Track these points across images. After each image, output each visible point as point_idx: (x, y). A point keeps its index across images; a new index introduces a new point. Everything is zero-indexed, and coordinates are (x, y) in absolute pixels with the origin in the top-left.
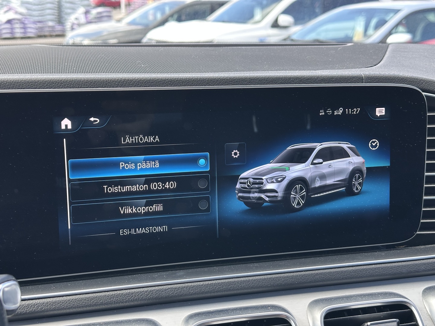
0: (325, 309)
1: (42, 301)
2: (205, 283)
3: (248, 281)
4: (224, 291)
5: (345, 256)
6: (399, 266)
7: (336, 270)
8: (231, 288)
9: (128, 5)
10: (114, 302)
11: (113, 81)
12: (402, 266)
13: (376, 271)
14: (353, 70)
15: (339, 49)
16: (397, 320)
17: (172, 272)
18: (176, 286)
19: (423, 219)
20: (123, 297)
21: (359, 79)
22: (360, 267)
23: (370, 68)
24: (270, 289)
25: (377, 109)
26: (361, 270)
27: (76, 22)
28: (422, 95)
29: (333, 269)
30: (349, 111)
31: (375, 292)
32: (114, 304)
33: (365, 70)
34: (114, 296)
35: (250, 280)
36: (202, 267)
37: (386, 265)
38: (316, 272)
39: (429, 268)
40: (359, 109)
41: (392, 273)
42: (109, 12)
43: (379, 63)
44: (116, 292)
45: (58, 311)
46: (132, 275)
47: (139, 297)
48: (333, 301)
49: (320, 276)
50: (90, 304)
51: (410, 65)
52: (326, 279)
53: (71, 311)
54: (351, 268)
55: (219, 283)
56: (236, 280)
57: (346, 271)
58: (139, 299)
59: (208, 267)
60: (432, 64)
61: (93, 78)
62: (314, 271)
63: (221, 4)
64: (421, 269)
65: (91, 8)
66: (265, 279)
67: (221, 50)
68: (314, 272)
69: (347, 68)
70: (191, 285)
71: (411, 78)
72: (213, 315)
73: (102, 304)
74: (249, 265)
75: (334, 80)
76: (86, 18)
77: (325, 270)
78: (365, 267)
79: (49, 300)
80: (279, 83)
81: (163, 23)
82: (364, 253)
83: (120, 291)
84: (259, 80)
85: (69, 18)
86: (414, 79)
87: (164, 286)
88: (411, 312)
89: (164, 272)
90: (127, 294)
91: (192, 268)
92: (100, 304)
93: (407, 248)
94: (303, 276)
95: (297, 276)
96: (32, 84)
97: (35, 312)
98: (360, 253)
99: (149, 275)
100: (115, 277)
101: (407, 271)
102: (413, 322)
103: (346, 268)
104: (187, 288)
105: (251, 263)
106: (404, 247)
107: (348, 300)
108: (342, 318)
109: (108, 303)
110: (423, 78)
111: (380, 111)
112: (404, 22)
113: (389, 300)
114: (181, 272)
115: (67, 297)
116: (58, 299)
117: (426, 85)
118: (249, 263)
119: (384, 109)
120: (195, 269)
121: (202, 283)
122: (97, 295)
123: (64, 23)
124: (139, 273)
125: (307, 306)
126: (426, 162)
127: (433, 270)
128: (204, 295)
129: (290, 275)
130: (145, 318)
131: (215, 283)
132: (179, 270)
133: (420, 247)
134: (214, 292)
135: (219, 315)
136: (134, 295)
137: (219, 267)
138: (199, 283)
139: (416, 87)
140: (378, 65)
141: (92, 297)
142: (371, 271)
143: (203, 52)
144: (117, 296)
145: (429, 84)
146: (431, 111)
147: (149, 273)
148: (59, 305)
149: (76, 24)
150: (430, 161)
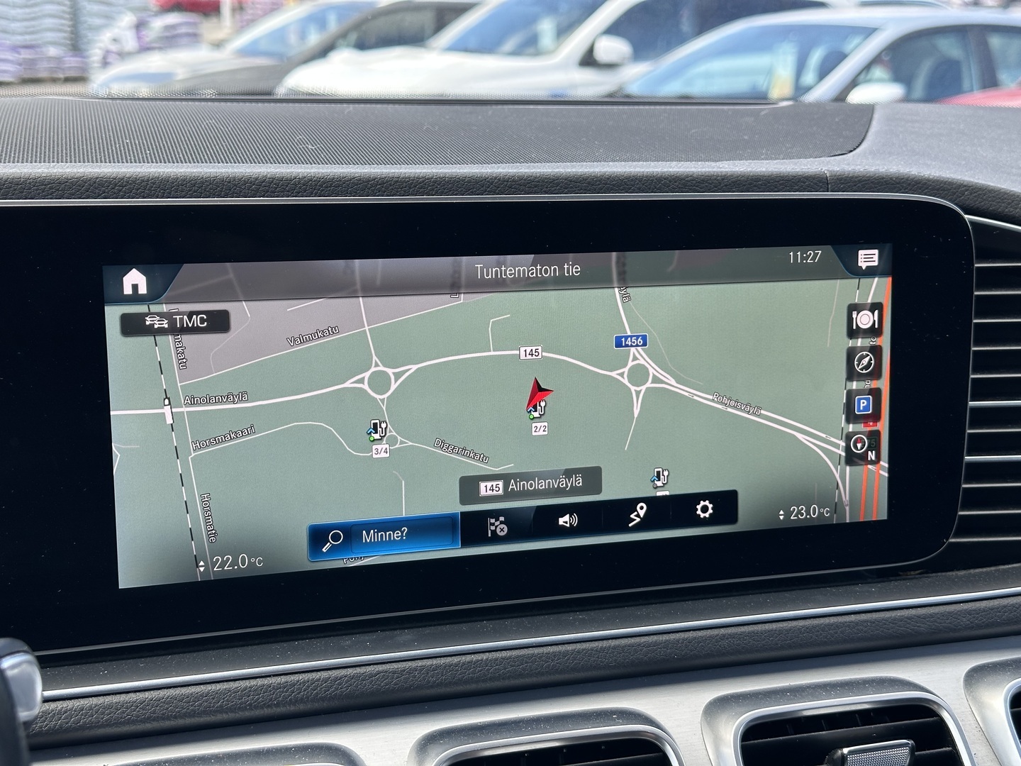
0: (745, 718)
1: (78, 704)
2: (463, 658)
3: (564, 653)
4: (509, 678)
5: (786, 594)
6: (910, 618)
7: (767, 627)
8: (524, 669)
9: (239, 8)
10: (250, 704)
11: (245, 182)
12: (919, 617)
13: (858, 630)
14: (803, 161)
15: (763, 113)
16: (911, 742)
17: (384, 634)
18: (395, 666)
19: (964, 508)
20: (271, 695)
21: (818, 182)
22: (822, 621)
23: (841, 157)
24: (616, 671)
25: (861, 252)
26: (823, 627)
27: (113, 48)
28: (965, 220)
29: (760, 626)
30: (796, 257)
31: (856, 679)
32: (252, 710)
33: (829, 162)
34: (250, 691)
35: (568, 651)
36: (455, 623)
37: (882, 615)
38: (721, 633)
39: (980, 622)
40: (820, 252)
41: (894, 634)
42: (194, 24)
43: (857, 147)
44: (253, 682)
45: (116, 727)
46: (290, 641)
47: (308, 692)
48: (761, 699)
49: (730, 641)
50: (192, 710)
51: (931, 152)
52: (743, 648)
53: (148, 726)
54: (801, 623)
55: (496, 659)
56: (536, 651)
57: (790, 630)
58: (308, 698)
59: (468, 622)
60: (979, 149)
61: (197, 175)
62: (715, 630)
63: (461, 10)
64: (962, 623)
65: (150, 16)
66: (603, 649)
67: (490, 113)
68: (715, 632)
69: (789, 156)
70: (432, 665)
71: (938, 181)
72: (483, 733)
73: (221, 710)
74: (564, 617)
75: (761, 185)
76: (139, 38)
77: (742, 628)
78: (833, 620)
79: (94, 701)
80: (634, 190)
81: (324, 51)
82: (829, 587)
83: (264, 679)
84: (589, 183)
85: (95, 38)
86: (945, 183)
87: (367, 667)
88: (942, 725)
89: (365, 635)
90: (279, 687)
91: (431, 626)
92: (217, 711)
93: (926, 575)
94: (690, 641)
95: (678, 641)
96: (51, 188)
97: (61, 730)
98: (820, 588)
99: (332, 642)
100: (250, 648)
101: (931, 629)
102: (945, 747)
103: (790, 622)
104: (421, 670)
105: (568, 612)
106: (920, 574)
107: (796, 696)
108: (784, 738)
109: (235, 709)
110: (964, 181)
111: (868, 258)
112: (886, 58)
113: (884, 697)
114: (407, 635)
115: (138, 694)
116: (115, 699)
117: (971, 197)
118: (564, 612)
119: (876, 252)
120: (439, 628)
121: (456, 659)
122: (210, 689)
123: (86, 50)
124: (305, 637)
125: (701, 712)
126: (972, 376)
127: (987, 626)
128: (461, 687)
129: (661, 639)
130: (322, 743)
131: (487, 659)
132: (400, 629)
133: (957, 572)
134: (484, 681)
135: (497, 734)
136: (298, 689)
137: (493, 622)
138: (449, 660)
139: (950, 201)
140: (858, 151)
141: (197, 693)
142: (847, 629)
143: (448, 117)
144: (257, 690)
145: (980, 194)
146: (982, 258)
147: (330, 636)
148: (118, 714)
149: (113, 52)
150: (981, 374)
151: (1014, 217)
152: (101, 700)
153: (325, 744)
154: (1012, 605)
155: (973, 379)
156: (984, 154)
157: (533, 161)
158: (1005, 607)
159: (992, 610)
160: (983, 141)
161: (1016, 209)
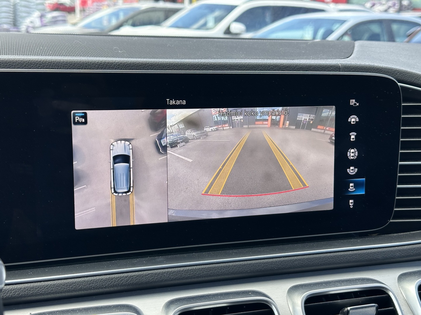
0: (305, 295)
1: (19, 286)
3: (228, 266)
4: (205, 277)
5: (322, 243)
6: (375, 253)
7: (315, 256)
8: (211, 273)
9: (83, 10)
10: (94, 287)
12: (378, 252)
13: (353, 257)
15: (309, 43)
16: (376, 305)
17: (151, 258)
18: (156, 271)
19: (397, 207)
20: (102, 283)
21: (336, 68)
22: (338, 254)
24: (250, 274)
26: (338, 256)
27: (31, 25)
28: (398, 85)
29: (311, 255)
31: (352, 278)
32: (94, 289)
34: (94, 281)
35: (230, 265)
36: (181, 254)
37: (363, 251)
38: (295, 258)
39: (404, 255)
41: (368, 260)
42: (64, 16)
43: (350, 56)
44: (95, 278)
45: (36, 296)
46: (110, 261)
47: (119, 282)
48: (312, 286)
49: (299, 262)
50: (69, 289)
51: (381, 59)
52: (304, 265)
53: (49, 296)
54: (329, 254)
55: (199, 269)
56: (216, 265)
57: (324, 257)
58: (118, 284)
59: (187, 253)
60: (400, 58)
64: (396, 255)
65: (46, 13)
66: (245, 265)
68: (293, 258)
70: (172, 271)
72: (194, 300)
73: (81, 290)
76: (41, 21)
77: (304, 256)
78: (342, 253)
79: (26, 285)
82: (340, 240)
85: (23, 21)
87: (144, 272)
88: (389, 297)
89: (143, 258)
90: (106, 280)
91: (171, 255)
92: (79, 290)
93: (380, 235)
94: (282, 262)
95: (277, 262)
97: (12, 298)
98: (336, 240)
99: (129, 261)
100: (93, 263)
101: (383, 257)
102: (391, 307)
103: (324, 254)
104: (167, 273)
105: (229, 249)
106: (377, 235)
107: (327, 285)
108: (322, 303)
109: (87, 289)
112: (349, 33)
113: (367, 285)
114: (161, 258)
115: (45, 282)
116: (35, 284)
117: (400, 75)
118: (228, 250)
120: (175, 255)
122: (76, 280)
123: (19, 26)
124: (117, 259)
125: (287, 292)
126: (400, 151)
127: (407, 256)
128: (184, 280)
129: (269, 261)
130: (124, 304)
131: (195, 269)
132: (158, 256)
133: (393, 234)
134: (194, 278)
135: (200, 300)
136: (114, 281)
137: (198, 253)
138: (179, 269)
139: (391, 77)
140: (350, 57)
141: (71, 282)
142: (348, 257)
143: (177, 42)
144: (97, 281)
145: (404, 74)
146: (405, 101)
147: (128, 259)
148: (36, 291)
149: (30, 27)
150: (403, 150)
151: (418, 84)
152: (29, 285)
153: (126, 304)
154: (417, 247)
155: (401, 153)
156: (403, 60)
157: (215, 58)
158: (414, 248)
159: (409, 249)
160: (401, 55)
161: (419, 81)
